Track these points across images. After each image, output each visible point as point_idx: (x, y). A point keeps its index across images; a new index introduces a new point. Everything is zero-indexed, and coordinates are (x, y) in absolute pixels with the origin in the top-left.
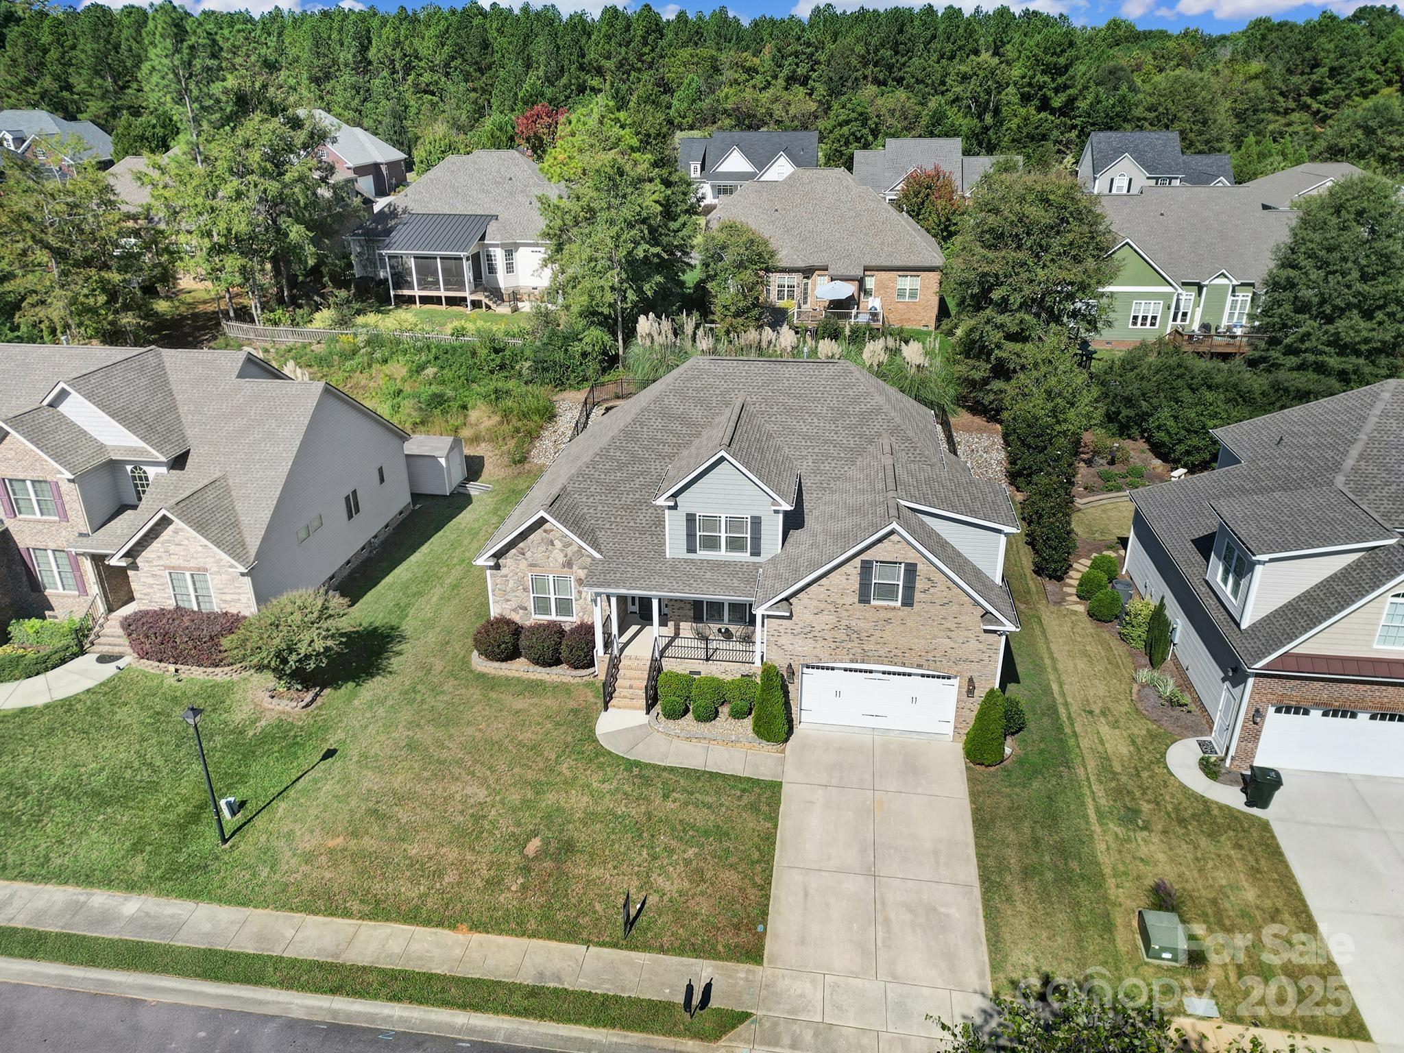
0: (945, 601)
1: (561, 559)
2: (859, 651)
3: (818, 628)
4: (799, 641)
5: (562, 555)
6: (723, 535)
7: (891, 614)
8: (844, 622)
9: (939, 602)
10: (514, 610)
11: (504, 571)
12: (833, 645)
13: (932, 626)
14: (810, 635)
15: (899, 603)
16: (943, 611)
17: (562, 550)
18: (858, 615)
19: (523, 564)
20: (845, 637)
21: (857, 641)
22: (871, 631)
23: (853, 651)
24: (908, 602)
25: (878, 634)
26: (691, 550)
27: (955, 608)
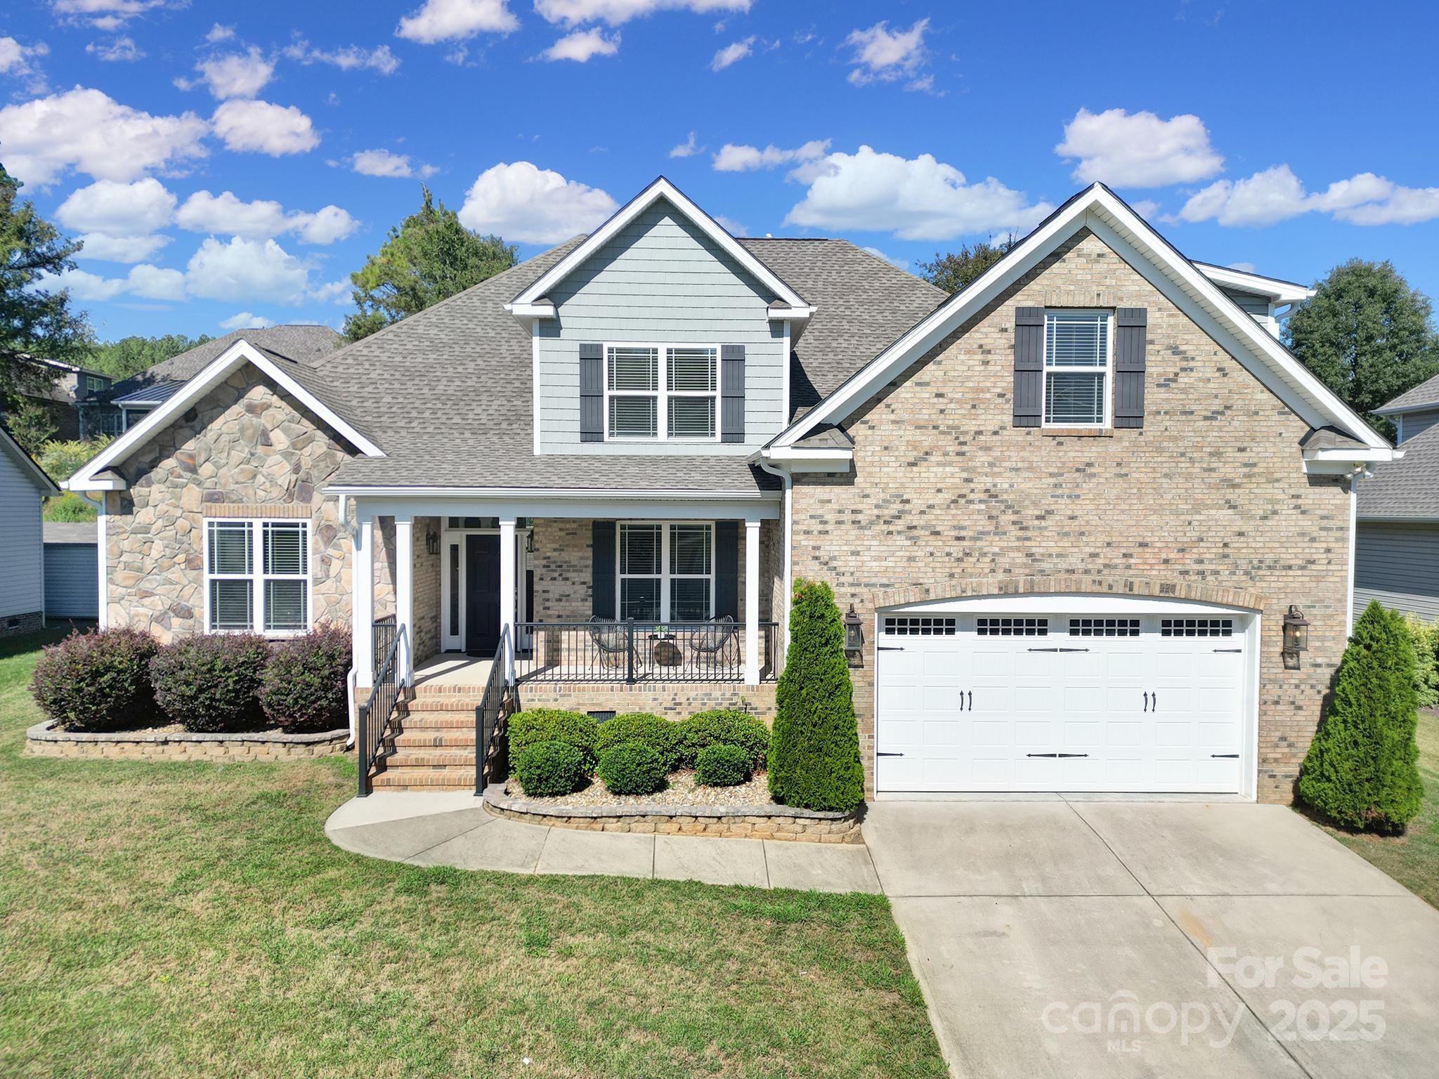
0: (1217, 405)
1: (284, 475)
2: (1020, 558)
3: (918, 503)
4: (872, 543)
5: (288, 467)
6: (662, 395)
7: (1091, 451)
8: (982, 482)
9: (1201, 409)
10: (160, 619)
11: (143, 516)
12: (957, 549)
13: (1189, 477)
14: (900, 525)
15: (1108, 423)
16: (1212, 434)
17: (287, 455)
18: (1015, 458)
19: (192, 496)
20: (983, 524)
21: (1014, 532)
22: (1047, 502)
23: (1004, 562)
24: (1130, 418)
25: (1065, 508)
26: (591, 434)
27: (1237, 424)
